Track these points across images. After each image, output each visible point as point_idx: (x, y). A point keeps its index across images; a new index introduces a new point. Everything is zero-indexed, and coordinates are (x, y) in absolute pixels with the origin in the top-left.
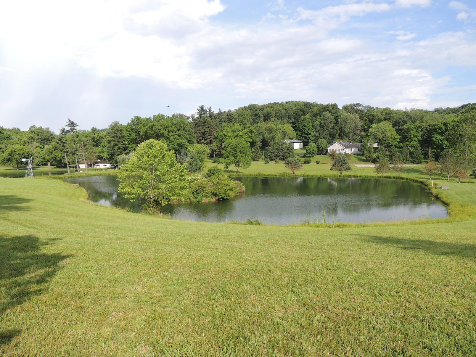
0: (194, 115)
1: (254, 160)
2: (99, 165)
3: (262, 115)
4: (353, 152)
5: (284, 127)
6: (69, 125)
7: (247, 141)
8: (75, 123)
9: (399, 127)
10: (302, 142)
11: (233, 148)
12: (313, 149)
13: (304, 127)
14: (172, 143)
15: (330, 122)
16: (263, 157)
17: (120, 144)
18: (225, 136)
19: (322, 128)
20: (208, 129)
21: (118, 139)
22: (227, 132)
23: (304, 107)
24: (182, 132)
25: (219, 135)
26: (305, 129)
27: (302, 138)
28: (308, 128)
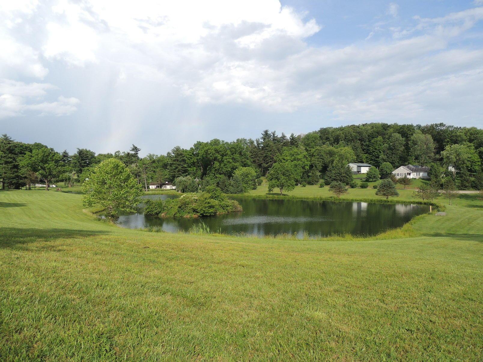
0: (259, 139)
1: (312, 184)
2: (166, 186)
4: (421, 177)
6: (133, 150)
8: (138, 148)
10: (371, 166)
12: (374, 173)
13: (374, 150)
14: (226, 166)
15: (400, 144)
17: (180, 167)
19: (391, 151)
20: (269, 153)
21: (178, 163)
23: (381, 129)
24: (237, 156)
26: (376, 152)
27: (372, 162)
28: (379, 151)
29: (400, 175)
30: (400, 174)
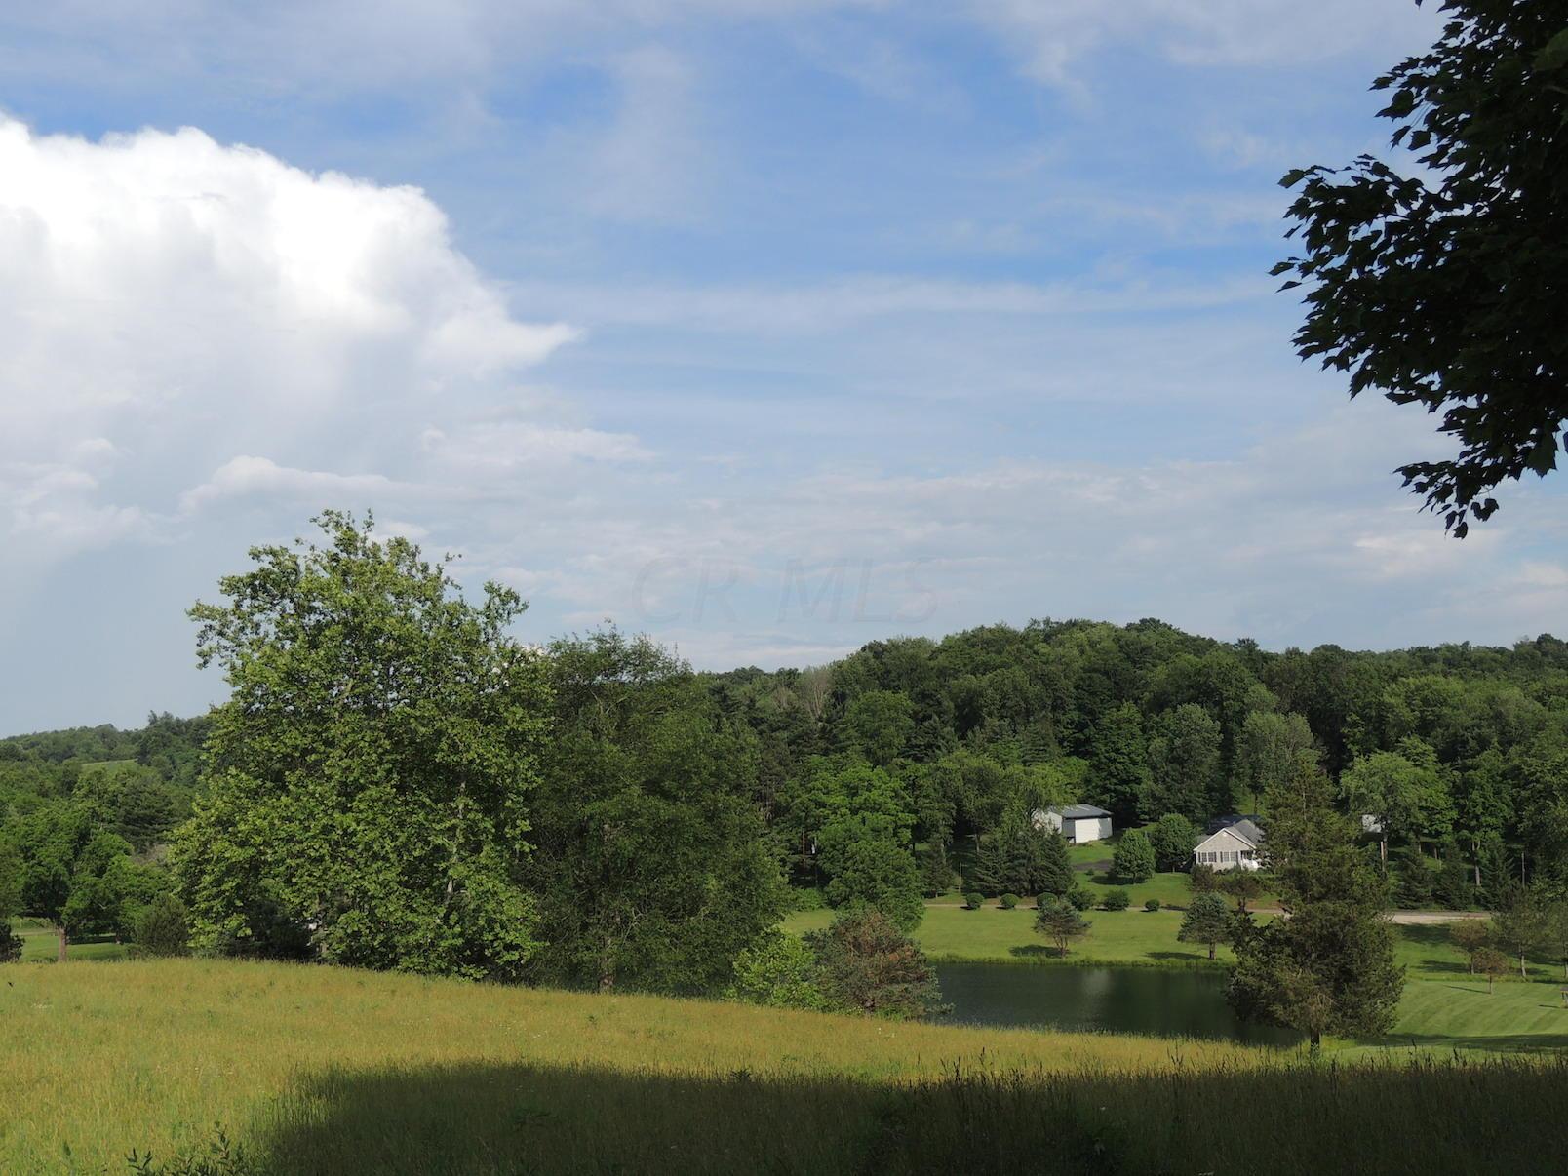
1: (930, 895)
3: (948, 704)
5: (1032, 773)
7: (899, 823)
9: (1466, 761)
10: (1109, 813)
11: (863, 871)
12: (1138, 853)
13: (1113, 754)
15: (1206, 742)
16: (959, 880)
18: (821, 805)
19: (1178, 767)
22: (825, 791)
25: (797, 800)
26: (1120, 763)
27: (1106, 797)
28: (1131, 758)
29: (1218, 860)
30: (1218, 855)
